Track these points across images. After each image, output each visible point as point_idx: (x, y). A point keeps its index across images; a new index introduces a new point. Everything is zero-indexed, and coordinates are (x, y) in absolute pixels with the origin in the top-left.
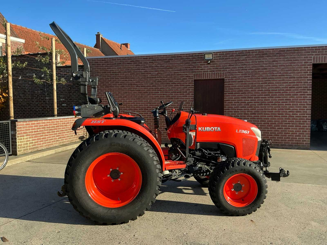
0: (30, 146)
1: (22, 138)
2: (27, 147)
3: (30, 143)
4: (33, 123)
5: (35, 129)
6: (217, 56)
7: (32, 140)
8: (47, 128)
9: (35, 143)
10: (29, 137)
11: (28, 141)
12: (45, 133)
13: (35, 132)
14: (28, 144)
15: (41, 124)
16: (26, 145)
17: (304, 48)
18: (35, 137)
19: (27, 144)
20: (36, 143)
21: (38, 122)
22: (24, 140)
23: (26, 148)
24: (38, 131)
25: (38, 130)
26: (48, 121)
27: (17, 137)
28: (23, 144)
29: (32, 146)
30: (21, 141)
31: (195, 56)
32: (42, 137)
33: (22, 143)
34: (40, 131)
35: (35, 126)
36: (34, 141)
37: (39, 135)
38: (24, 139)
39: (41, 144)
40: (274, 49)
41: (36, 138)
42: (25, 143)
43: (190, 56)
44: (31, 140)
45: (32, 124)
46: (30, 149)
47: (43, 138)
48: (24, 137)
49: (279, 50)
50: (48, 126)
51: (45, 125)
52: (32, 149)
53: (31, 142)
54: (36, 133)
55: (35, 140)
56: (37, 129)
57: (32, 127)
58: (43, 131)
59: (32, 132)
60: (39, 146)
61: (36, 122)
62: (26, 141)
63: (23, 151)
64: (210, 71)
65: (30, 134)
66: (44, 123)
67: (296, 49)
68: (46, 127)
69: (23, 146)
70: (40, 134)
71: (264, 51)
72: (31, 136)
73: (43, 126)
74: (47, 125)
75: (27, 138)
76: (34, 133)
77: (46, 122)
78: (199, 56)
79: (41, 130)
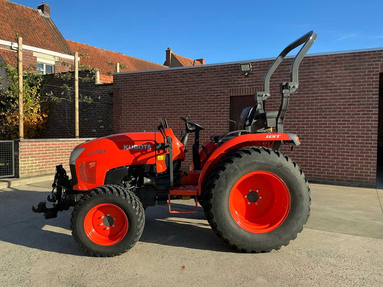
0: (36, 169)
1: (25, 160)
2: (32, 169)
3: (36, 166)
4: (41, 143)
5: (43, 151)
6: (257, 66)
7: (39, 162)
8: (59, 150)
9: (42, 165)
10: (35, 158)
11: (33, 163)
12: (56, 155)
13: (43, 153)
14: (34, 166)
15: (51, 146)
16: (31, 168)
17: (368, 52)
18: (42, 159)
19: (32, 166)
20: (44, 166)
21: (48, 143)
22: (28, 162)
23: (30, 171)
24: (46, 153)
25: (48, 152)
26: (61, 143)
27: (19, 159)
28: (28, 166)
29: (39, 169)
30: (25, 162)
31: (231, 67)
32: (51, 160)
33: (26, 165)
34: (49, 153)
35: (43, 148)
36: (41, 164)
37: (48, 157)
38: (28, 160)
39: (50, 167)
40: (327, 55)
41: (44, 161)
42: (29, 166)
43: (224, 68)
44: (37, 162)
45: (39, 145)
46: (35, 172)
47: (53, 161)
48: (29, 159)
49: (334, 56)
50: (61, 148)
51: (56, 147)
52: (38, 172)
53: (37, 164)
54: (44, 155)
55: (43, 162)
56: (46, 150)
57: (40, 148)
58: (53, 153)
59: (39, 154)
60: (48, 169)
61: (44, 144)
62: (31, 163)
63: (27, 173)
64: (248, 86)
65: (37, 155)
66: (56, 144)
67: (357, 54)
68: (57, 149)
69: (27, 168)
70: (50, 156)
71: (316, 58)
72: (37, 158)
73: (53, 147)
74: (59, 147)
75: (32, 160)
76: (41, 155)
77: (57, 143)
78: (235, 67)
79: (51, 151)
